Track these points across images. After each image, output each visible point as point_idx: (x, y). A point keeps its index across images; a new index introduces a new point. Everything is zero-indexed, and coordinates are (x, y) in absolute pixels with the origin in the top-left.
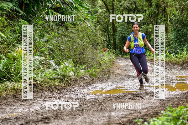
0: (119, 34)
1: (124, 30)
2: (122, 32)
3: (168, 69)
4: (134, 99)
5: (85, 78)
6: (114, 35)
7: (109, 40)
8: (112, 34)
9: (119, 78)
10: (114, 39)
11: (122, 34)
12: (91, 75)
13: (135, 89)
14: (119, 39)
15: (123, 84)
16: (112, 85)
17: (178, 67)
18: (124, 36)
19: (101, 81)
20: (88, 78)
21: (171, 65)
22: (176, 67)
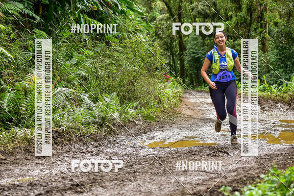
0: (189, 54)
1: (197, 48)
2: (194, 51)
3: (267, 108)
4: (215, 156)
5: (137, 122)
6: (181, 55)
7: (174, 62)
8: (178, 54)
9: (191, 123)
10: (182, 61)
11: (193, 53)
12: (146, 118)
13: (216, 139)
14: (190, 61)
15: (196, 133)
16: (179, 134)
17: (283, 106)
18: (197, 56)
19: (162, 127)
20: (141, 123)
21: (271, 102)
22: (279, 106)
